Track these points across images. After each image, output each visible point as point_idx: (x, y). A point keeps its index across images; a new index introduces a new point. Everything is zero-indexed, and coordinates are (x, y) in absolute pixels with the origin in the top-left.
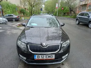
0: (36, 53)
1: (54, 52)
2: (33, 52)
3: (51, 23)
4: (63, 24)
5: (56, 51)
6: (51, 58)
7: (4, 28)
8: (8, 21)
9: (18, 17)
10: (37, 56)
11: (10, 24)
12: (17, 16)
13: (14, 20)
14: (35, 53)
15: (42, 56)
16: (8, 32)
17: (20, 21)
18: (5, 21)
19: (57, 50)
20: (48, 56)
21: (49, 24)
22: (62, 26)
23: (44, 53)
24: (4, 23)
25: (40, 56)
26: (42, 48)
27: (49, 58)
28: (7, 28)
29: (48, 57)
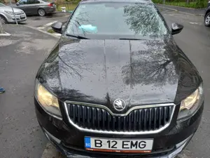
0: (92, 131)
1: (151, 132)
2: (80, 126)
3: (137, 22)
4: (176, 28)
5: (158, 127)
6: (138, 149)
7: (15, 35)
8: (28, 16)
9: (52, 4)
10: (92, 140)
11: (31, 23)
12: (49, 4)
13: (42, 13)
14: (87, 130)
15: (111, 141)
16: (25, 47)
17: (56, 16)
18: (18, 16)
19: (163, 125)
20: (129, 144)
21: (130, 25)
22: (174, 32)
23: (116, 133)
24: (16, 21)
25: (104, 141)
26: (112, 116)
27: (134, 148)
28: (24, 34)
29: (129, 146)
